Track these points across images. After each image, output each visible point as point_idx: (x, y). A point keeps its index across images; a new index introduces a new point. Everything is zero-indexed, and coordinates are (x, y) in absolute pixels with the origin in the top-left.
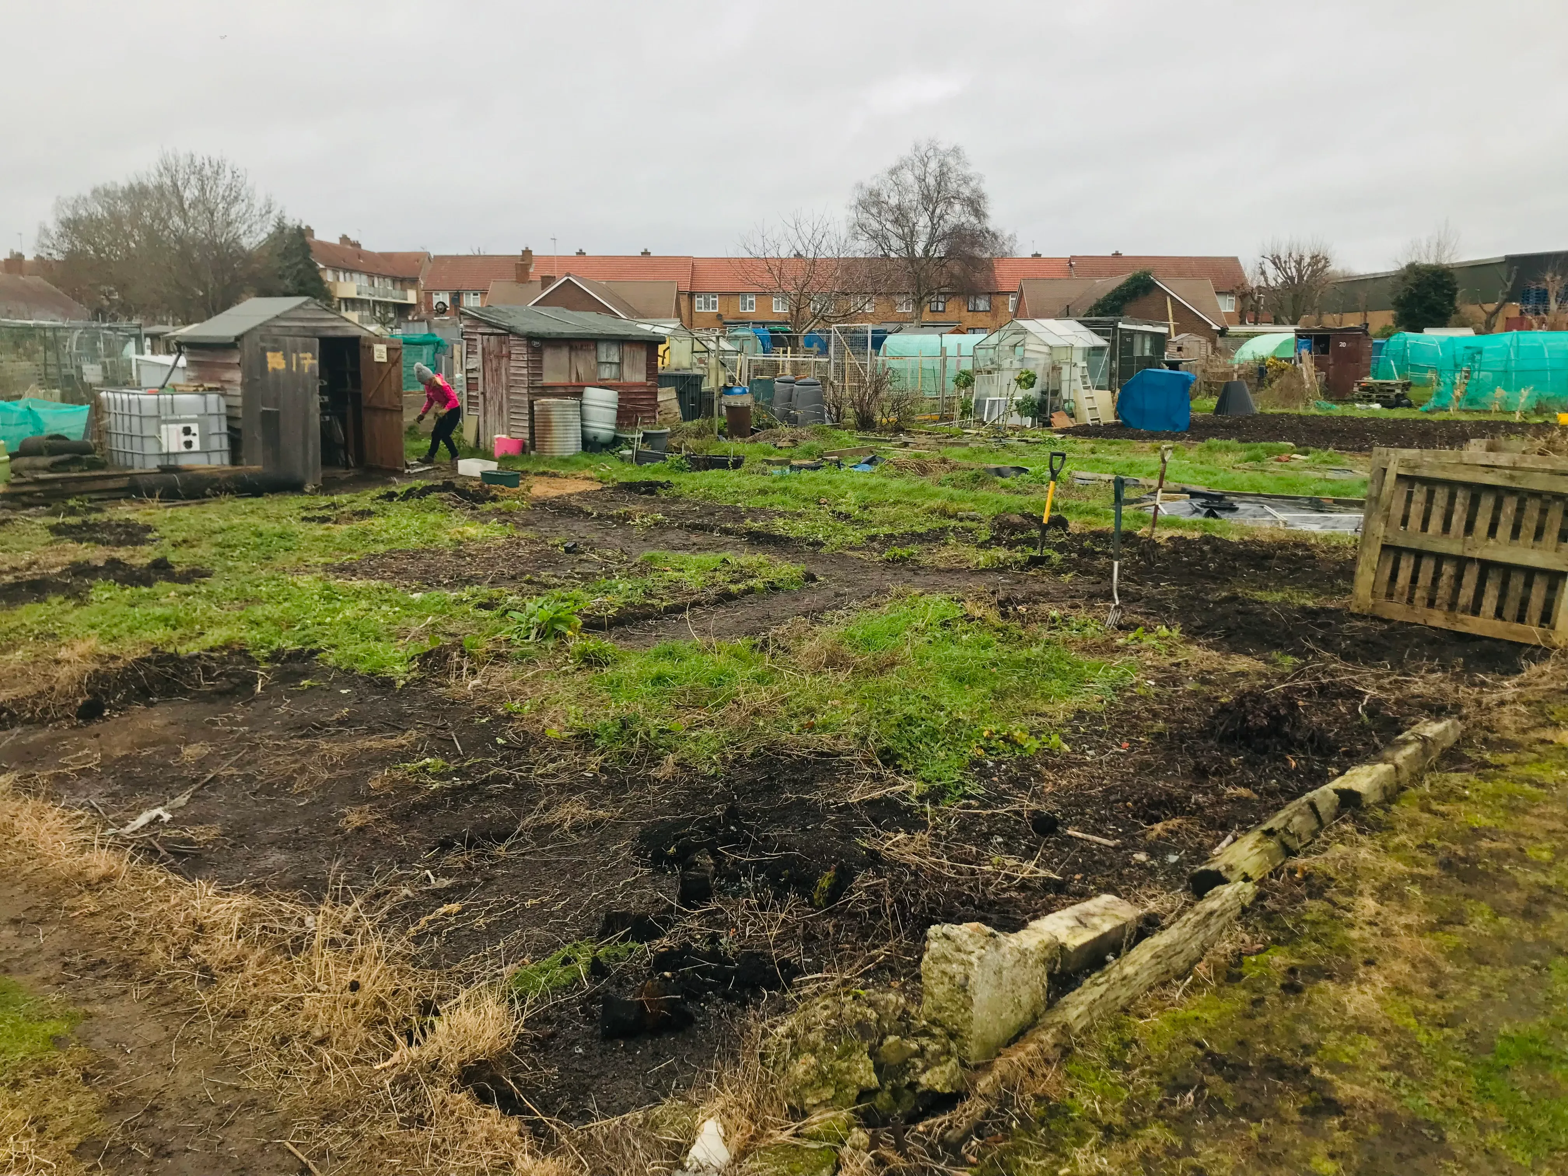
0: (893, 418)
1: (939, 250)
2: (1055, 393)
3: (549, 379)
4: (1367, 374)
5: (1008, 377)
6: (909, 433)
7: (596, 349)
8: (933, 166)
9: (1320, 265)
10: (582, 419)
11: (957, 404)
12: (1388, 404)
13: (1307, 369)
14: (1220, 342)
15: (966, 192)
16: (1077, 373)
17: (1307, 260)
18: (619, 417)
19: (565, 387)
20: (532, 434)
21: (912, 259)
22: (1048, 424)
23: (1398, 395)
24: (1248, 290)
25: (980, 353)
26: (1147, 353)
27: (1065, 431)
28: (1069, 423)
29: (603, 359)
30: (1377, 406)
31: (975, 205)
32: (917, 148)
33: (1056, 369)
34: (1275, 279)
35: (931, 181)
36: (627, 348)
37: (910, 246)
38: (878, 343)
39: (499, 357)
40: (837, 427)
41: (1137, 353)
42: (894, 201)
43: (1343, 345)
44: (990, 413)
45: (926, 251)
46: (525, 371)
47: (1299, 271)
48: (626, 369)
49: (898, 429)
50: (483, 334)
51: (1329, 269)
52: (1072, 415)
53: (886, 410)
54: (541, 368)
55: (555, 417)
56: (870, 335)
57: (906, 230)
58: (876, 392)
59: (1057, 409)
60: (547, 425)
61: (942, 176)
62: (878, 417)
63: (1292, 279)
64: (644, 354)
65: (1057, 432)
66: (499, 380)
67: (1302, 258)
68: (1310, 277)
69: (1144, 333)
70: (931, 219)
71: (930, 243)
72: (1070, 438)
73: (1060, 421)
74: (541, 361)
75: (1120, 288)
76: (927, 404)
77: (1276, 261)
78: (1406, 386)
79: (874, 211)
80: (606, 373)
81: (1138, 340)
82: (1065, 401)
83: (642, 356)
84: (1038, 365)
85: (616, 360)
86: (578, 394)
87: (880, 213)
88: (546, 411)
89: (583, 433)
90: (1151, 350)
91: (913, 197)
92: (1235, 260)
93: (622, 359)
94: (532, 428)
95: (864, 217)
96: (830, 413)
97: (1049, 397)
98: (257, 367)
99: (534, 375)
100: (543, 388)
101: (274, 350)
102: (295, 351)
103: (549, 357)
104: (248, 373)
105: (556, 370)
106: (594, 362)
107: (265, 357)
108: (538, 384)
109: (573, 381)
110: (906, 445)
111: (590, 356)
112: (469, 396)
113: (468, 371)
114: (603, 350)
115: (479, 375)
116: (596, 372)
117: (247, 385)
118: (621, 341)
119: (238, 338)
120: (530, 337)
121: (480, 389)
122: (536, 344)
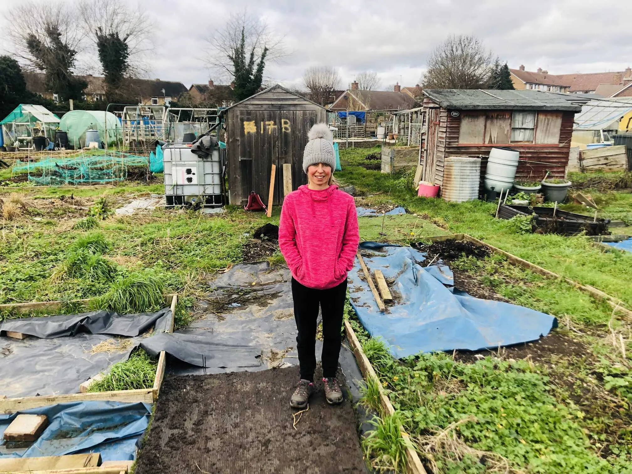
3: (463, 141)
7: (511, 117)
29: (518, 125)
36: (542, 117)
39: (435, 124)
46: (443, 135)
48: (540, 133)
54: (458, 133)
64: (558, 121)
74: (458, 128)
80: (521, 136)
83: (557, 123)
85: (531, 126)
93: (536, 125)
98: (238, 132)
99: (450, 138)
100: (458, 148)
101: (249, 120)
102: (263, 120)
103: (466, 125)
104: (232, 135)
105: (473, 134)
106: (507, 128)
107: (243, 125)
108: (454, 145)
109: (487, 142)
111: (505, 124)
112: (421, 152)
113: (422, 134)
114: (519, 118)
115: (426, 137)
116: (509, 136)
117: (231, 144)
118: (537, 112)
119: (224, 112)
120: (449, 110)
121: (425, 147)
122: (455, 114)
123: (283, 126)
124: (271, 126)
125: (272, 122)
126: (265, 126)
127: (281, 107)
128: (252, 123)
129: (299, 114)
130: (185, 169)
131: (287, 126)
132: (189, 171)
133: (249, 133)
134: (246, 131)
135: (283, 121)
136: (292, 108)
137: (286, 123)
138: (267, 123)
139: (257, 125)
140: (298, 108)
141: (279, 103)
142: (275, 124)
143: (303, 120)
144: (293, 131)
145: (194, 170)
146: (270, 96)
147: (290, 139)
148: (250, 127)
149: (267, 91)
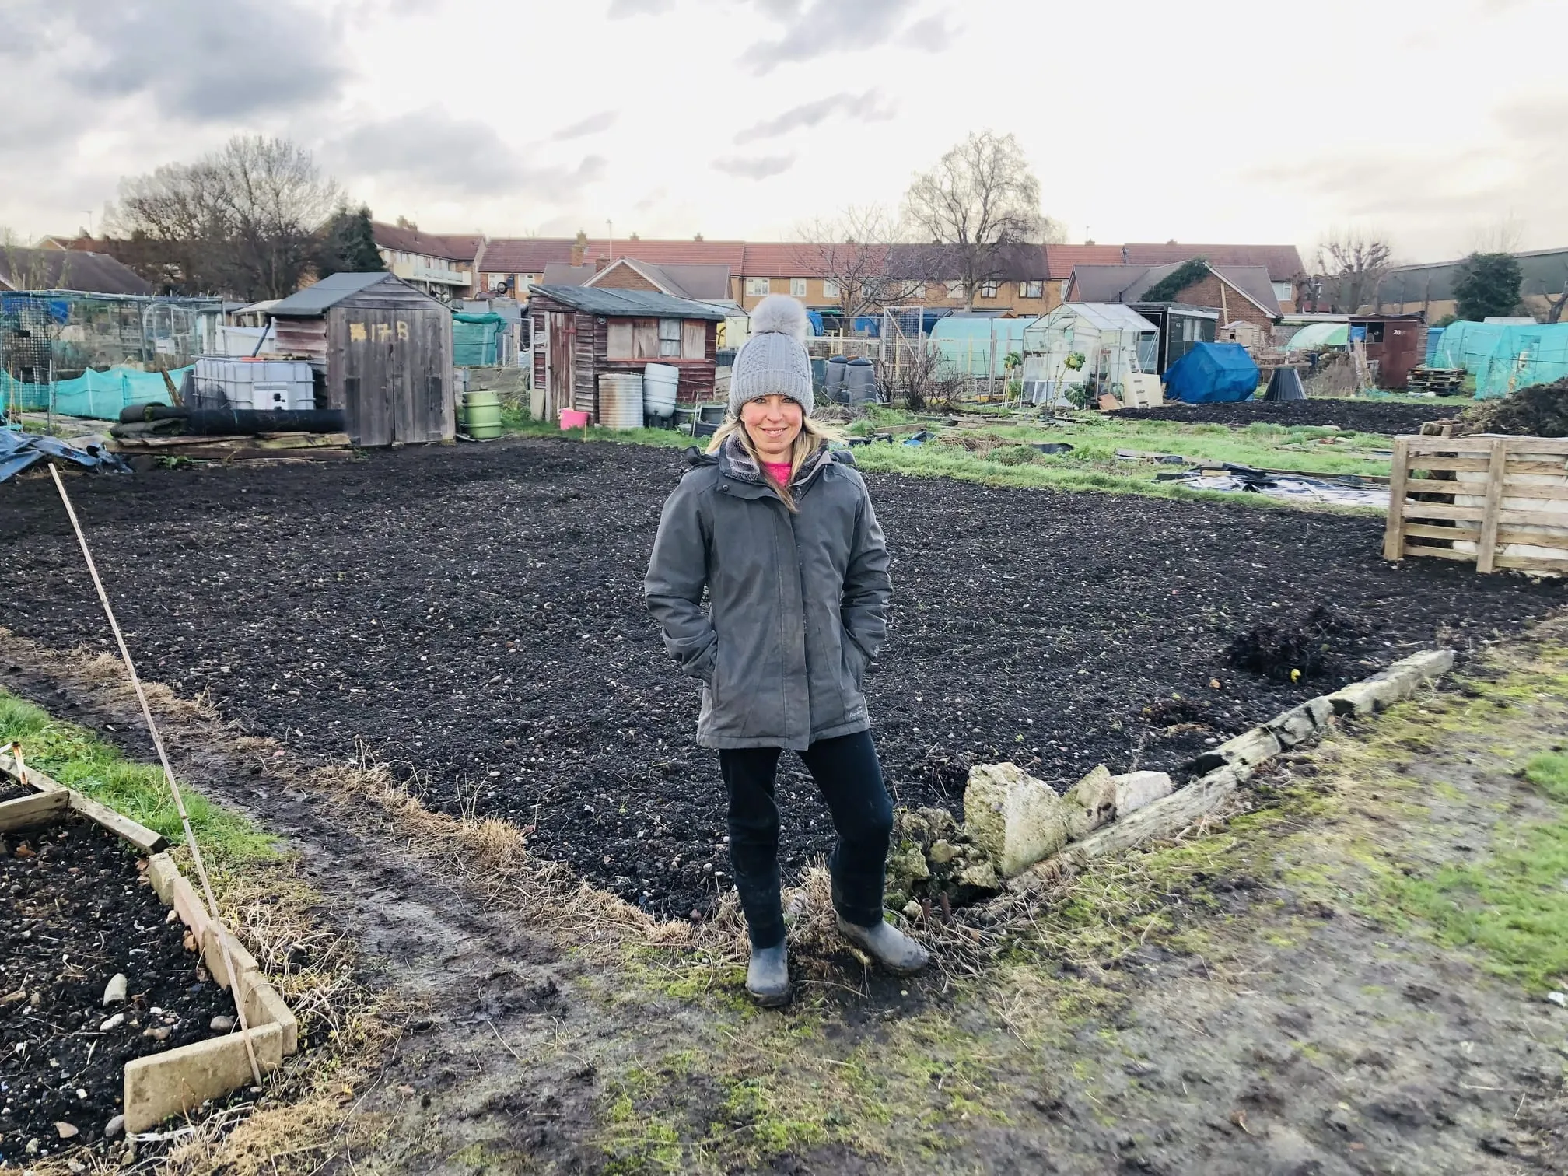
0: (943, 398)
1: (990, 238)
2: (1104, 376)
3: (613, 354)
4: (1423, 362)
5: (1058, 358)
6: (957, 412)
7: (658, 326)
8: (987, 152)
9: (1380, 254)
10: (644, 394)
11: (1007, 386)
12: (1442, 392)
13: (1360, 356)
14: (1274, 330)
15: (1019, 177)
16: (1126, 356)
17: (1367, 249)
18: (679, 393)
19: (628, 363)
20: (597, 407)
21: (964, 245)
22: (1096, 407)
23: (1452, 384)
24: (1304, 279)
25: (1030, 337)
26: (1197, 338)
27: (1112, 413)
28: (1117, 406)
29: (664, 336)
30: (1432, 394)
31: (1027, 190)
32: (971, 135)
33: (1105, 353)
34: (1334, 267)
35: (986, 168)
36: (687, 326)
37: (962, 232)
38: (929, 327)
39: (565, 333)
40: (888, 407)
41: (1187, 338)
42: (947, 187)
43: (1398, 332)
44: (1039, 395)
45: (979, 238)
46: (591, 347)
47: (1359, 259)
48: (686, 346)
49: (946, 409)
50: (550, 310)
51: (1390, 258)
52: (1120, 398)
53: (936, 392)
54: (605, 344)
55: (619, 391)
56: (921, 318)
57: (959, 216)
58: (926, 373)
59: (1106, 393)
60: (611, 397)
61: (996, 162)
62: (927, 399)
63: (1350, 267)
64: (703, 332)
65: (1105, 414)
66: (566, 355)
67: (1361, 247)
68: (1371, 265)
69: (1194, 318)
70: (985, 204)
71: (982, 229)
72: (1116, 419)
73: (1108, 403)
74: (605, 335)
75: (1173, 276)
76: (976, 386)
77: (1334, 249)
78: (1463, 374)
79: (927, 196)
80: (668, 350)
81: (1187, 324)
82: (1114, 385)
83: (701, 334)
84: (1088, 347)
85: (677, 337)
86: (641, 371)
87: (932, 200)
88: (610, 386)
89: (645, 407)
90: (1201, 335)
91: (965, 184)
92: (1292, 248)
93: (682, 336)
94: (596, 402)
95: (917, 203)
96: (881, 392)
97: (1098, 381)
98: (342, 338)
99: (598, 351)
100: (606, 363)
101: (356, 322)
102: (375, 323)
103: (613, 334)
104: (333, 344)
105: (620, 346)
106: (656, 339)
107: (349, 329)
108: (603, 359)
109: (636, 357)
110: (955, 423)
111: (652, 333)
112: (536, 371)
113: (536, 346)
114: (665, 326)
115: (547, 351)
116: (657, 349)
117: (332, 355)
118: (683, 319)
119: (325, 311)
120: (596, 315)
121: (548, 364)
122: (601, 320)
123: (400, 330)
124: (384, 331)
125: (386, 325)
126: (377, 330)
128: (361, 326)
129: (418, 314)
130: (272, 393)
131: (404, 330)
132: (278, 396)
133: (356, 340)
134: (353, 337)
135: (399, 323)
136: (409, 305)
137: (403, 326)
138: (379, 326)
139: (367, 329)
140: (417, 305)
141: (394, 299)
142: (389, 328)
143: (423, 323)
144: (412, 339)
145: (284, 395)
146: (383, 289)
147: (407, 349)
148: (358, 332)
149: (383, 282)
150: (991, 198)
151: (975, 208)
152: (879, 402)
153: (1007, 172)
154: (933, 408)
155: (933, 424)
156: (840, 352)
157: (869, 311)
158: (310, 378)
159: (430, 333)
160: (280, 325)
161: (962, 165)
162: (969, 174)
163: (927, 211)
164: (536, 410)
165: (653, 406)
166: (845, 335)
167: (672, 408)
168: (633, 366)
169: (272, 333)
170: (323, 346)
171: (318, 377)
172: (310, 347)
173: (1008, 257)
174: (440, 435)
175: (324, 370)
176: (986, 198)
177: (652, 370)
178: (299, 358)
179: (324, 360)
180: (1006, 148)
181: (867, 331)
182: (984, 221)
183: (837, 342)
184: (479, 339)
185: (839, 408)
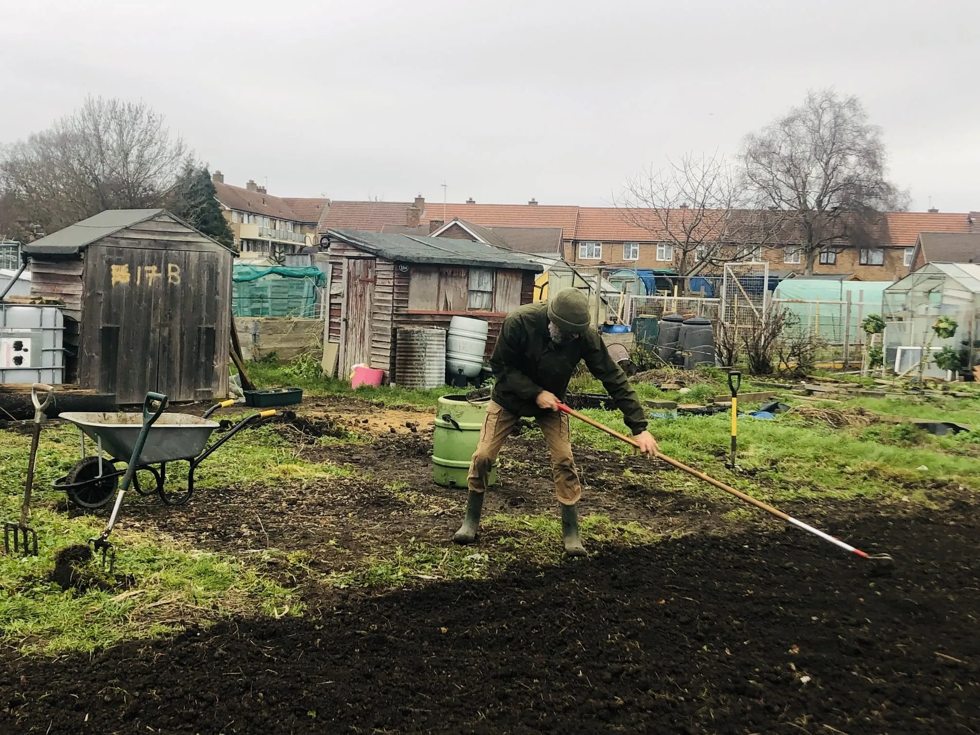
0: (793, 364)
1: (831, 203)
3: (415, 306)
5: (924, 324)
6: (810, 380)
7: (468, 276)
8: (827, 118)
10: (447, 350)
11: (865, 353)
15: (862, 144)
18: (488, 349)
19: (431, 315)
20: (394, 364)
21: (804, 210)
22: (970, 378)
29: (474, 286)
31: (871, 157)
32: (811, 100)
35: (825, 133)
36: (500, 277)
38: (772, 287)
39: (365, 281)
40: (729, 371)
42: (785, 152)
44: (902, 364)
46: (390, 297)
48: (498, 299)
49: (797, 376)
50: (349, 258)
53: (785, 357)
54: (407, 294)
55: (419, 346)
56: (765, 278)
58: (774, 335)
59: (979, 363)
60: (409, 353)
61: (837, 126)
62: (775, 362)
64: (519, 284)
66: (363, 305)
70: (825, 170)
71: (824, 193)
76: (828, 353)
80: (477, 302)
83: (517, 285)
84: (960, 312)
85: (489, 289)
86: (445, 323)
88: (409, 340)
89: (448, 365)
91: (804, 150)
93: (495, 287)
94: (393, 358)
96: (720, 355)
98: (101, 281)
99: (399, 301)
100: (408, 315)
101: (118, 263)
102: (141, 264)
103: (417, 283)
104: (90, 287)
105: (424, 297)
106: (464, 290)
107: (110, 270)
108: (403, 311)
109: (441, 309)
110: (810, 393)
111: (461, 284)
112: (330, 323)
113: (331, 296)
114: (475, 278)
115: (343, 301)
116: (466, 301)
117: (88, 301)
118: (495, 269)
119: (82, 249)
120: (397, 262)
121: (343, 316)
122: (403, 268)
123: (170, 274)
124: (153, 274)
125: (155, 268)
126: (143, 273)
127: (167, 245)
128: (125, 268)
129: (194, 256)
130: (12, 341)
131: (175, 274)
132: (18, 346)
133: (117, 283)
134: (114, 281)
135: (170, 266)
136: (184, 247)
137: (174, 270)
138: (147, 268)
139: (132, 270)
140: (193, 248)
141: (166, 238)
142: (158, 271)
143: (199, 265)
144: (183, 283)
145: (27, 343)
146: (152, 226)
147: (178, 295)
148: (120, 275)
149: (151, 219)
150: (832, 161)
151: (815, 172)
152: (718, 366)
153: (848, 137)
154: (782, 374)
155: (784, 393)
156: (674, 310)
157: (705, 271)
158: (60, 325)
159: (205, 279)
160: (37, 265)
161: (801, 130)
162: (808, 139)
163: (766, 175)
164: (328, 366)
165: (456, 363)
166: (680, 295)
167: (479, 366)
168: (438, 319)
169: (27, 275)
170: (78, 289)
171: (69, 322)
172: (66, 290)
173: (850, 221)
174: (209, 393)
175: (78, 317)
176: (827, 164)
177: (460, 324)
178: (48, 302)
179: (78, 305)
180: (847, 113)
181: (703, 292)
182: (826, 186)
183: (671, 302)
184: (298, 293)
185: (673, 371)
